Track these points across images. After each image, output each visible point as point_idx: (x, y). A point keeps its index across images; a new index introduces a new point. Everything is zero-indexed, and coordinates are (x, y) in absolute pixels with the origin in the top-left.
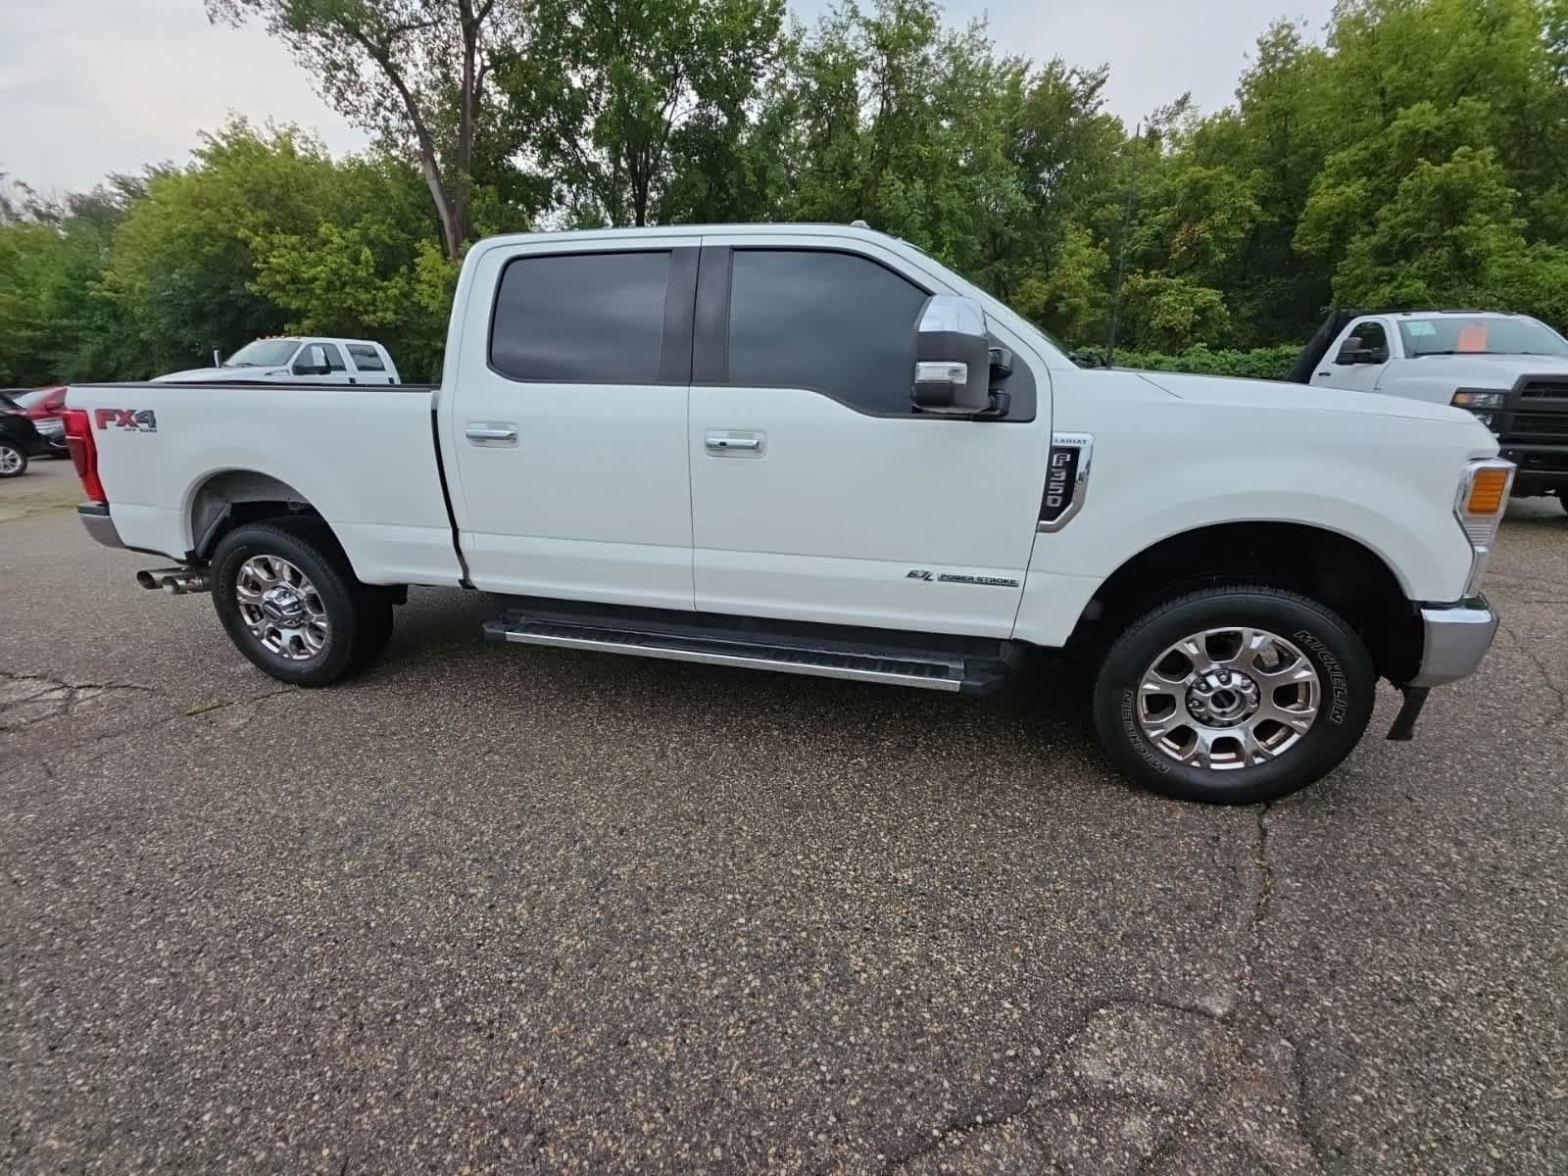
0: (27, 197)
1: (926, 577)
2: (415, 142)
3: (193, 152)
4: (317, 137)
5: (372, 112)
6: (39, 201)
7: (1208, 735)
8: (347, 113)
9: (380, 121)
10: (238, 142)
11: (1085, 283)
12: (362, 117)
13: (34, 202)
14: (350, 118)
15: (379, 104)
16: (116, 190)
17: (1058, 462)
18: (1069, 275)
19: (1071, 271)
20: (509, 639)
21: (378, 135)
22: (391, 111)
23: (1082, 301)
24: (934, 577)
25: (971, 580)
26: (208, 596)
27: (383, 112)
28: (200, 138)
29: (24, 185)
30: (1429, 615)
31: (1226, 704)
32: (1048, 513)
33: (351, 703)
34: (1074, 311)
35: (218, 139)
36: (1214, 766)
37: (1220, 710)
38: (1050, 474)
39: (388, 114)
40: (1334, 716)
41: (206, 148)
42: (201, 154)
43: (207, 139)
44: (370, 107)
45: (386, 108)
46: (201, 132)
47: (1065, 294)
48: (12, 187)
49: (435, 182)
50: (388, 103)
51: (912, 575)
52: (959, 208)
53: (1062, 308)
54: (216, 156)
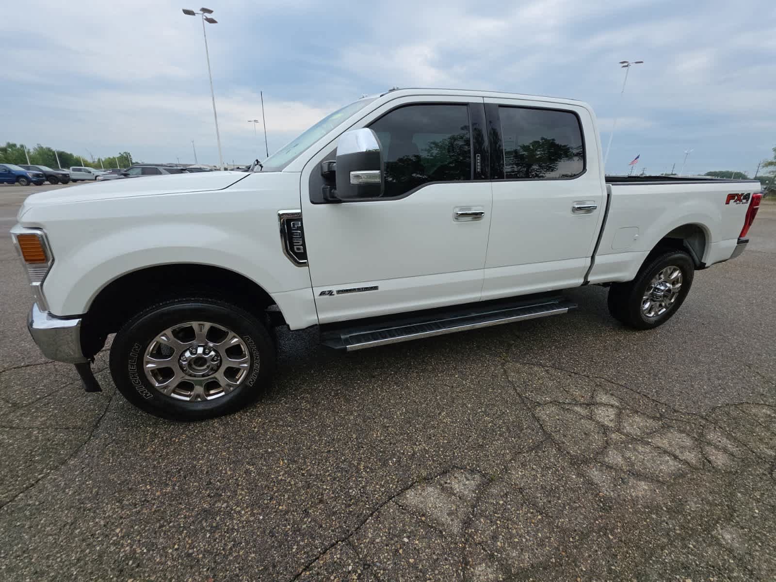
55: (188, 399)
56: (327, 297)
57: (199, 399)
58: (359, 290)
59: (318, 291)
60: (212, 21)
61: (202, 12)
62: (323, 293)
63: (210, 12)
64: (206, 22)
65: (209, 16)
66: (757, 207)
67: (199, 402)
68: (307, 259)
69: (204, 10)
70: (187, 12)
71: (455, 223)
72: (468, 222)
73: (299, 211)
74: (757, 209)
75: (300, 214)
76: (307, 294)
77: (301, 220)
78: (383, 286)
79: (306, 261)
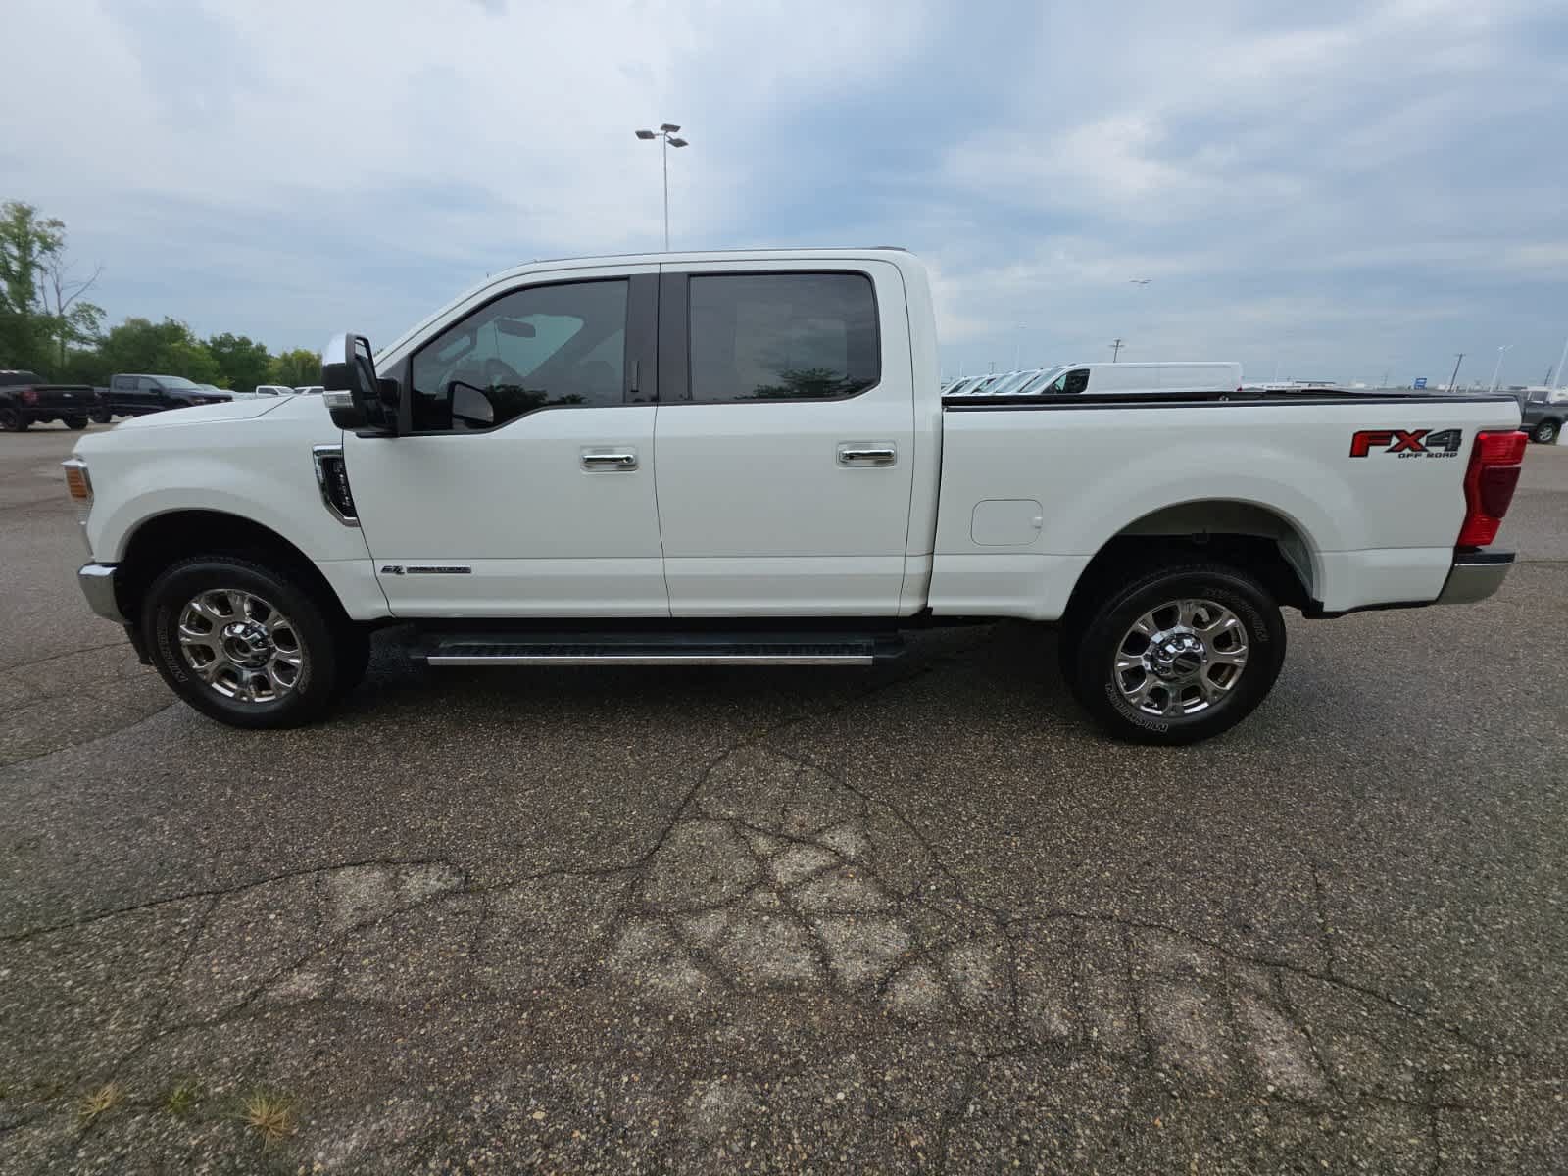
55: (231, 694)
56: (394, 575)
57: (245, 698)
58: (440, 570)
59: (380, 565)
60: (679, 143)
61: (663, 132)
62: (386, 570)
63: (676, 129)
64: (669, 146)
65: (674, 135)
66: (1517, 466)
67: (244, 701)
68: (356, 516)
69: (667, 128)
70: (644, 135)
71: (585, 473)
72: (610, 475)
73: (339, 447)
74: (1519, 469)
75: (341, 452)
76: (366, 568)
77: (342, 460)
78: (479, 567)
79: (354, 519)
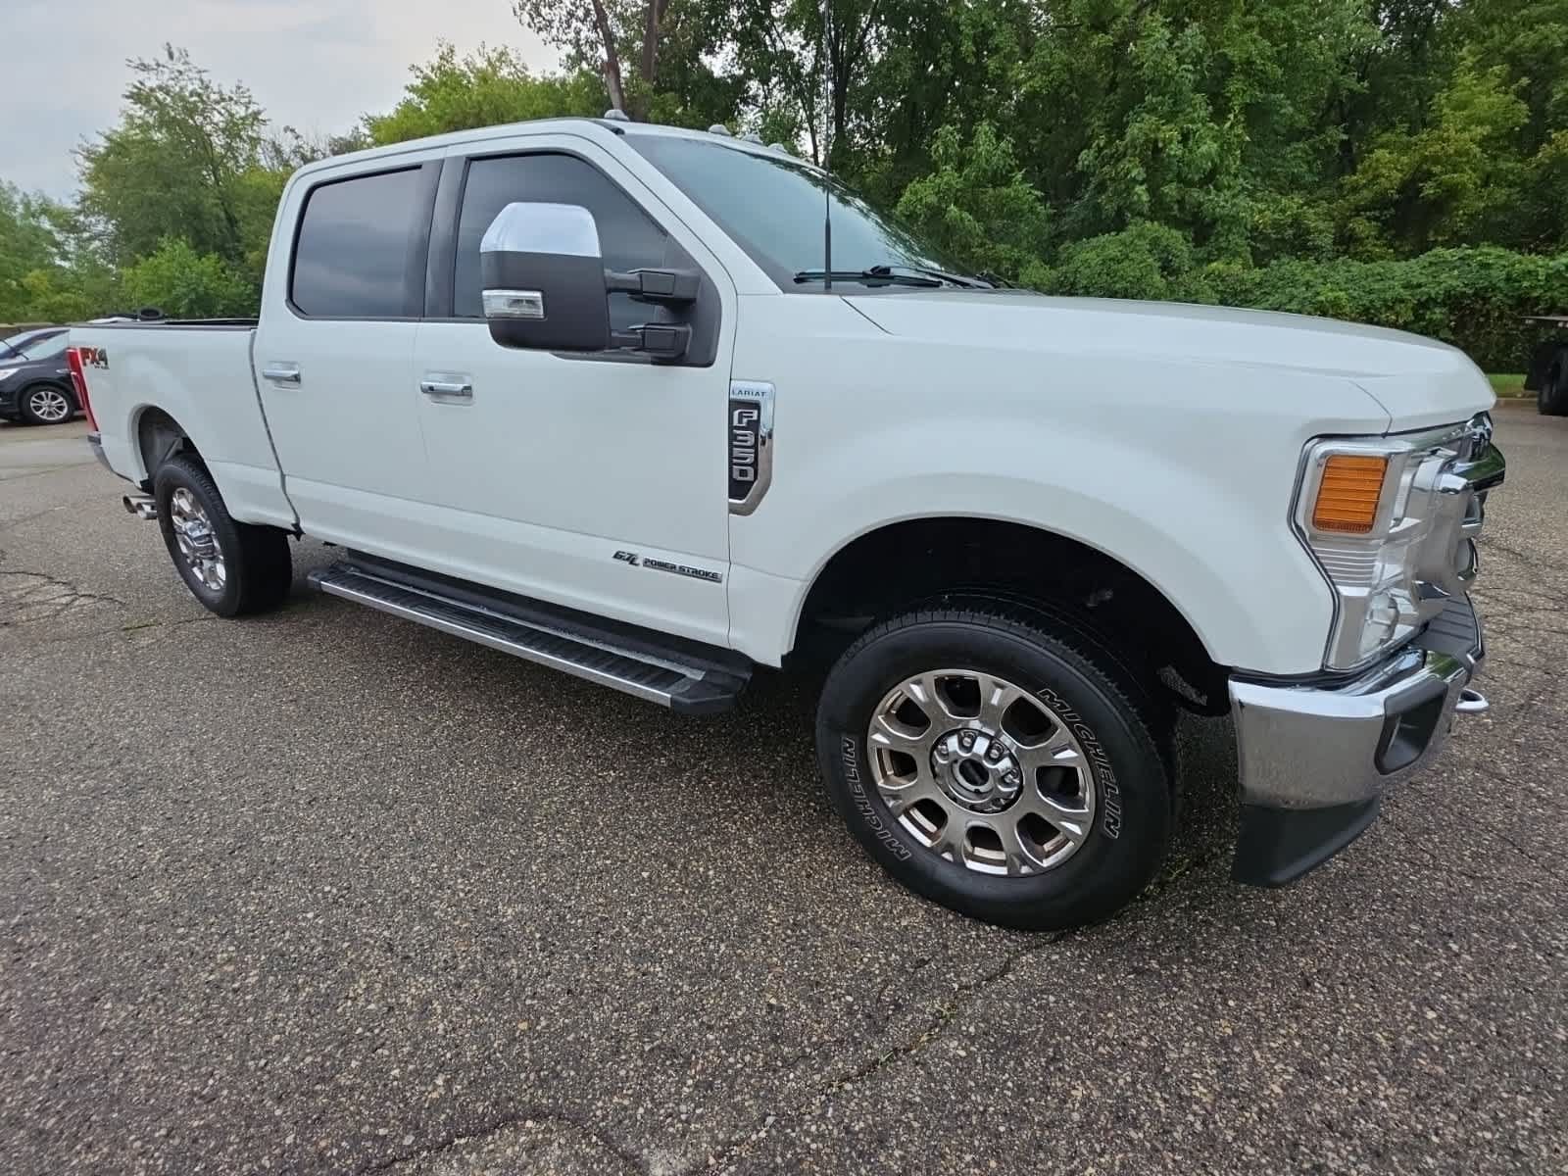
0: (295, 142)
1: (632, 560)
2: (603, 53)
3: (407, 88)
4: (519, 59)
5: (565, 25)
6: (305, 146)
7: (961, 820)
8: (540, 29)
9: (572, 35)
10: (444, 74)
11: (1476, 150)
12: (554, 31)
13: (300, 147)
14: (543, 34)
15: (571, 14)
16: (367, 132)
17: (740, 421)
18: (1448, 140)
19: (1452, 133)
20: (325, 590)
21: (570, 50)
22: (582, 22)
23: (1467, 178)
24: (639, 561)
25: (672, 568)
26: (156, 522)
27: (575, 24)
28: (412, 74)
29: (293, 131)
30: (1240, 691)
31: (980, 781)
32: (738, 488)
33: (241, 634)
34: (1453, 193)
35: (428, 71)
36: (971, 865)
37: (973, 788)
38: (732, 437)
39: (579, 24)
40: (1108, 825)
41: (418, 82)
42: (412, 89)
43: (418, 74)
44: (564, 18)
45: (578, 19)
46: (413, 67)
47: (1437, 169)
48: (282, 133)
49: (617, 95)
50: (580, 13)
51: (617, 556)
52: (1261, 55)
53: (1429, 190)
54: (428, 89)
